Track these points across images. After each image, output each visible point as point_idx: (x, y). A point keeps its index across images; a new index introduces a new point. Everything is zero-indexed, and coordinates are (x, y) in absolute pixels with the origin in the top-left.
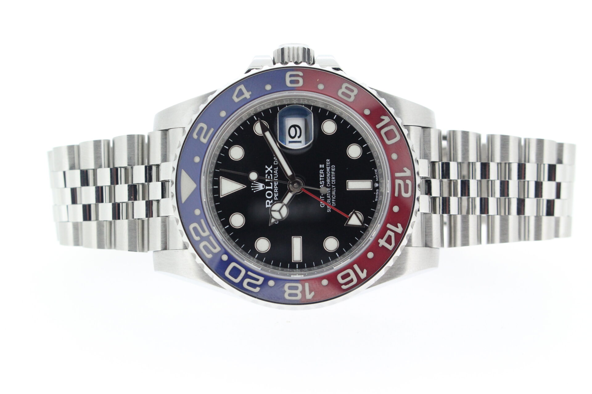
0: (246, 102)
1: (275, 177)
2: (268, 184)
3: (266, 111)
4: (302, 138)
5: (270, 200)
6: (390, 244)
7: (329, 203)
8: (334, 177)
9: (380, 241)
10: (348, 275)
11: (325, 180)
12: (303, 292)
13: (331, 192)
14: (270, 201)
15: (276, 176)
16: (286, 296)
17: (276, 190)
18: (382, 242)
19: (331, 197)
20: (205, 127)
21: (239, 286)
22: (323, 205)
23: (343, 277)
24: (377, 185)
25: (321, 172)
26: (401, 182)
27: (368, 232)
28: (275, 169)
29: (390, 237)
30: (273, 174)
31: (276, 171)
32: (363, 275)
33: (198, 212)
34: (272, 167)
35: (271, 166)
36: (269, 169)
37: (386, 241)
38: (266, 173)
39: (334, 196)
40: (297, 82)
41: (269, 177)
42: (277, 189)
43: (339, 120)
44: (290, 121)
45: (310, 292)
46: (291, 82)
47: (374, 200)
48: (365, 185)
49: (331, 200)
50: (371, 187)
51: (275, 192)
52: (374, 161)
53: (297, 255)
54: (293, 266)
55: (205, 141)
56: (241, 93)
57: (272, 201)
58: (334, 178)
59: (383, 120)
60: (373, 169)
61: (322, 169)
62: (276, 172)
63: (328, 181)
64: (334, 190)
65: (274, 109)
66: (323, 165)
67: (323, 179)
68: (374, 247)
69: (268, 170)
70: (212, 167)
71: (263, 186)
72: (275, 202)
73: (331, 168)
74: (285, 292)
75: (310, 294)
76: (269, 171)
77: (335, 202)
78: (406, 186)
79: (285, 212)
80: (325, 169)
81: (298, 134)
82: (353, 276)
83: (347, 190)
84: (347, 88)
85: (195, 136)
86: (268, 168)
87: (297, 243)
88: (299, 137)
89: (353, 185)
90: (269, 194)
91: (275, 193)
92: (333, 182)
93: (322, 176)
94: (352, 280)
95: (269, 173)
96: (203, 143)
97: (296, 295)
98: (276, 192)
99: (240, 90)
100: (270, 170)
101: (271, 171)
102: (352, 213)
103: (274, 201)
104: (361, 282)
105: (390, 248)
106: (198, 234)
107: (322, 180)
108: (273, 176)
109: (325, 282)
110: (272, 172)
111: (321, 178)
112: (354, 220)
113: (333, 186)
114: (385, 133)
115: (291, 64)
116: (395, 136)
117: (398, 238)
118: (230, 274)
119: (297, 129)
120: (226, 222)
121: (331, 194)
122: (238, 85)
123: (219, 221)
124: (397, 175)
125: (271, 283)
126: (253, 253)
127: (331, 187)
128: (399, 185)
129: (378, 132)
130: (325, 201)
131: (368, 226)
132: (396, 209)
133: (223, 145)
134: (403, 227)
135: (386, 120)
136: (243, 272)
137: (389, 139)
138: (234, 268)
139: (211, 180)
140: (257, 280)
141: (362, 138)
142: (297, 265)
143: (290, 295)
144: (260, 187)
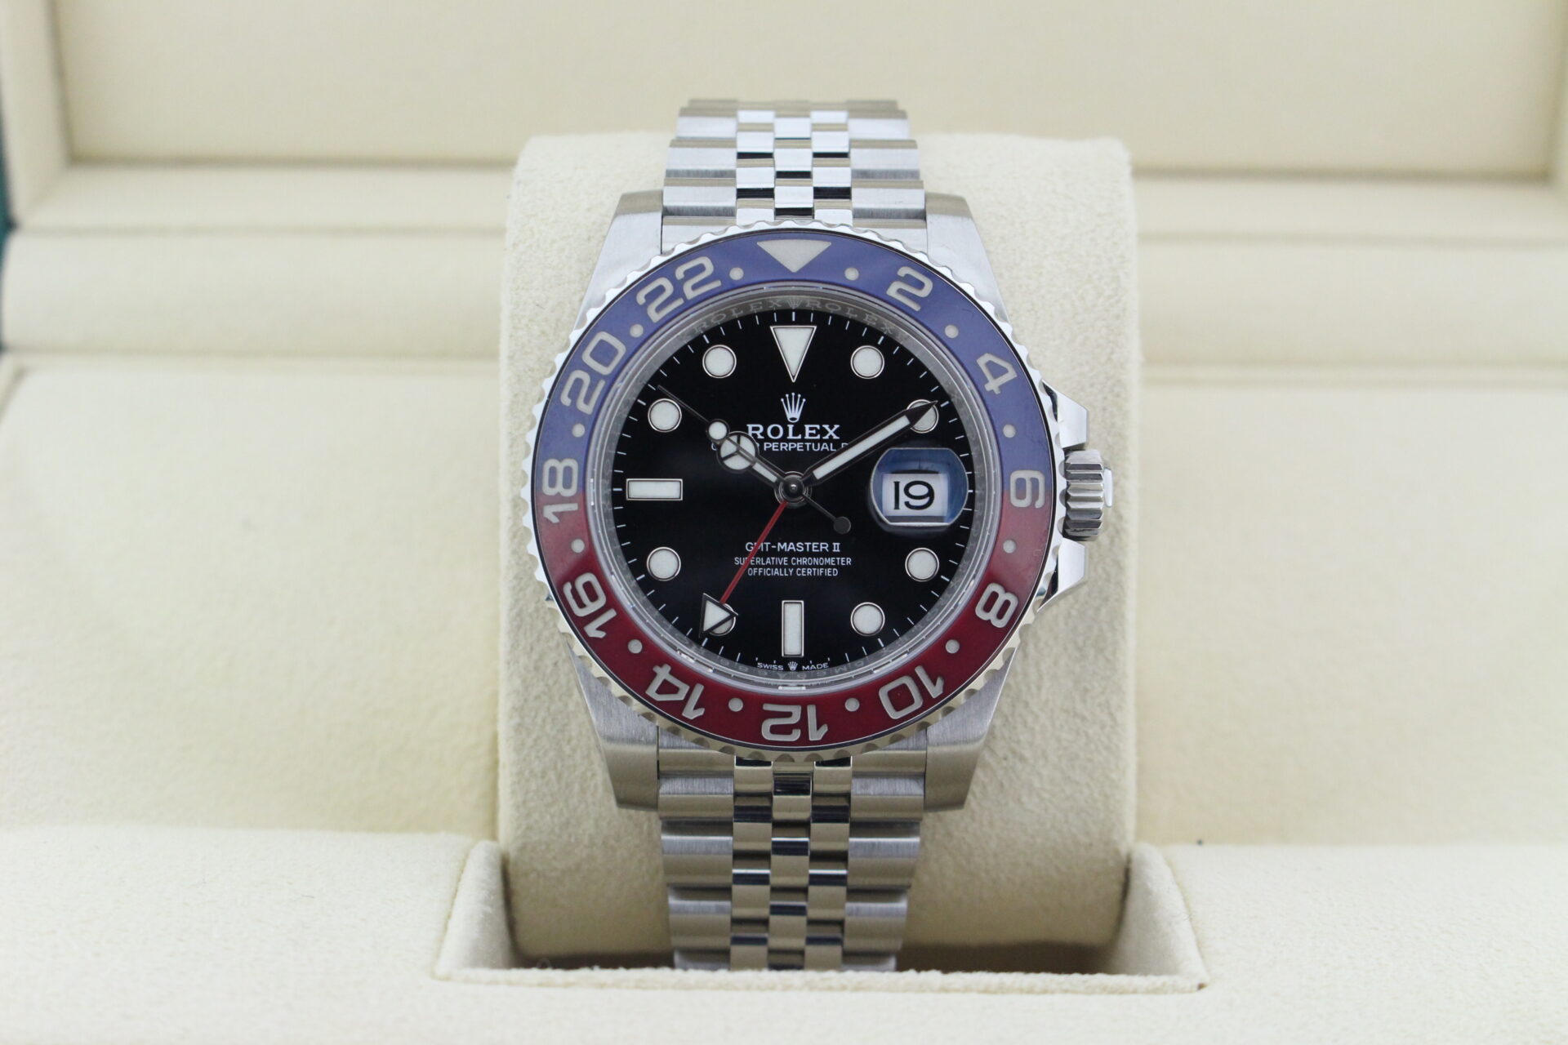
0: (978, 383)
1: (814, 444)
2: (799, 429)
3: (959, 428)
4: (904, 510)
5: (764, 433)
6: (659, 692)
7: (755, 562)
8: (812, 573)
9: (667, 669)
10: (593, 597)
11: (806, 554)
12: (559, 499)
13: (779, 566)
14: (761, 434)
15: (816, 447)
16: (551, 463)
17: (785, 448)
18: (663, 673)
19: (768, 566)
20: (924, 293)
21: (573, 361)
22: (750, 549)
23: (588, 587)
24: (793, 666)
25: (824, 546)
26: (795, 719)
27: (687, 643)
28: (831, 445)
29: (675, 690)
30: (821, 441)
31: (827, 448)
32: (592, 630)
33: (737, 274)
34: (836, 440)
35: (837, 435)
36: (831, 432)
37: (665, 682)
38: (824, 426)
39: (769, 572)
40: (1020, 496)
41: (814, 432)
42: (788, 448)
43: (936, 587)
44: (940, 484)
45: (559, 515)
46: (1021, 483)
47: (759, 661)
48: (793, 640)
49: (761, 566)
50: (787, 653)
51: (782, 444)
52: (846, 662)
53: (642, 489)
54: (618, 481)
55: (892, 291)
56: (997, 371)
57: (760, 437)
58: (809, 573)
59: (934, 683)
60: (829, 659)
61: (831, 547)
62: (825, 447)
63: (804, 561)
64: (783, 572)
65: (964, 446)
66: (838, 551)
67: (808, 550)
68: (654, 656)
69: (828, 430)
70: (836, 308)
71: (793, 419)
72: (758, 445)
73: (832, 567)
74: (560, 460)
75: (555, 514)
76: (827, 432)
77: (757, 574)
78: (787, 729)
79: (737, 464)
80: (830, 554)
81: (913, 502)
82: (592, 607)
83: (783, 602)
84: (1007, 604)
85: (904, 271)
86: (834, 429)
87: (668, 489)
88: (907, 504)
89: (793, 616)
90: (775, 432)
91: (779, 445)
92: (800, 572)
93: (814, 547)
94: (581, 605)
95: (823, 432)
96: (888, 286)
97: (552, 484)
98: (782, 447)
99: (1005, 371)
100: (828, 435)
101: (827, 437)
102: (732, 610)
103: (761, 442)
104: (579, 624)
105: (652, 691)
106: (690, 274)
107: (805, 546)
108: (816, 441)
109: (578, 546)
110: (824, 438)
111: (811, 546)
112: (714, 615)
113: (791, 571)
114: (904, 687)
115: (1061, 484)
116: (898, 708)
117: (673, 710)
118: (602, 342)
119: (924, 501)
120: (716, 336)
121: (774, 566)
122: (1015, 368)
123: (719, 322)
124: (812, 711)
125: (579, 431)
126: (649, 395)
127: (790, 566)
128: (788, 715)
129: (908, 670)
130: (759, 554)
131: (704, 644)
132: (736, 706)
133: (885, 333)
134: (697, 721)
135: (935, 690)
136: (606, 371)
137: (891, 694)
138: (615, 352)
139: (808, 305)
140: (587, 400)
141: (896, 638)
142: (620, 490)
143: (553, 471)
144: (793, 413)
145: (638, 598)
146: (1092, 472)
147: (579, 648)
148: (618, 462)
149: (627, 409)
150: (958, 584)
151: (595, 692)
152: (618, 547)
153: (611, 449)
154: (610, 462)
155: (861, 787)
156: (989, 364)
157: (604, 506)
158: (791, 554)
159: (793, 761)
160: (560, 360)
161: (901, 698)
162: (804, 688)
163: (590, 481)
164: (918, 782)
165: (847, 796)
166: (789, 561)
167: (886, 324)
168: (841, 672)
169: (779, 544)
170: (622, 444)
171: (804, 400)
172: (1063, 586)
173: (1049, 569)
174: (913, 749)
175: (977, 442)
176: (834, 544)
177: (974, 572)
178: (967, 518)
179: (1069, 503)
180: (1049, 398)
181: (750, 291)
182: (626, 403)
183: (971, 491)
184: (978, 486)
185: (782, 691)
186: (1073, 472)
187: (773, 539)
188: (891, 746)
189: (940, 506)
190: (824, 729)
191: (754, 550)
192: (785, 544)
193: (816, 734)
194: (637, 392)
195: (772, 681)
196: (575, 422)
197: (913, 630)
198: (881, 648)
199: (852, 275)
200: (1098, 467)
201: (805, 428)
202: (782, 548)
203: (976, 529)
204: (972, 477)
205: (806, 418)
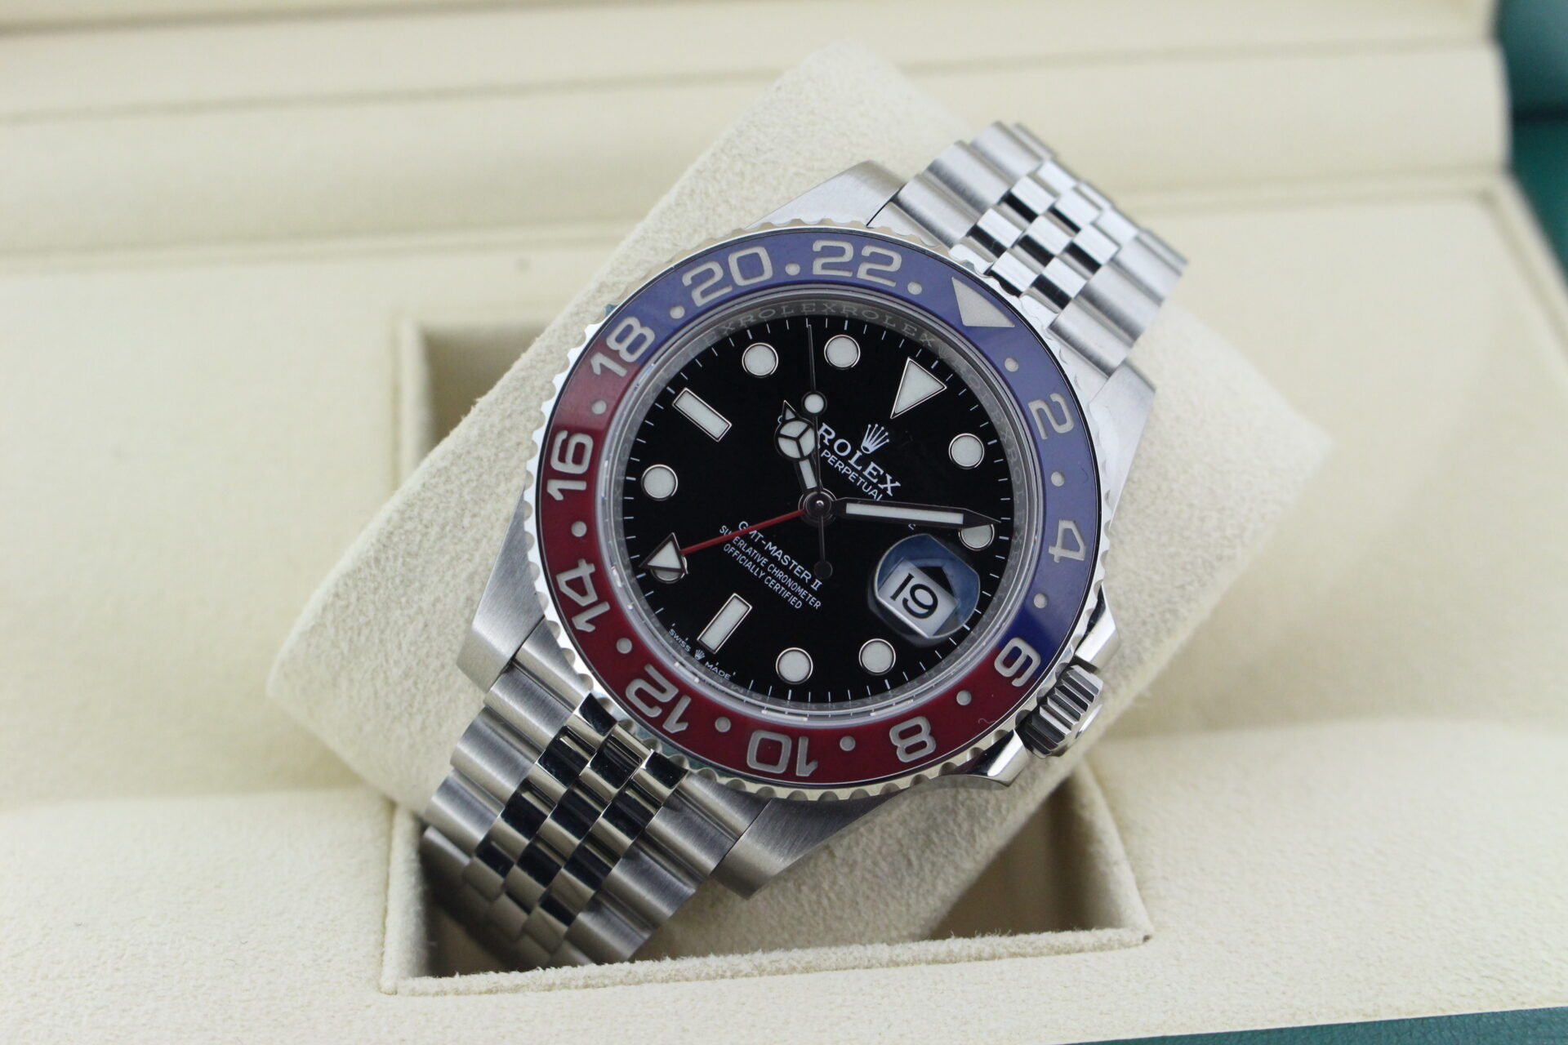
0: (1046, 540)
1: (866, 483)
3: (1000, 568)
4: (897, 607)
5: (832, 442)
6: (570, 583)
7: (737, 542)
8: (779, 590)
9: (592, 569)
10: (577, 460)
11: (785, 569)
12: (614, 355)
13: (755, 562)
14: (829, 440)
15: (866, 488)
16: (632, 321)
17: (840, 467)
18: (585, 570)
19: (746, 554)
20: (1060, 429)
21: (719, 253)
22: (742, 528)
23: (580, 448)
24: (699, 655)
25: (807, 575)
26: (665, 698)
27: (626, 563)
28: (881, 495)
29: (583, 592)
30: (875, 486)
31: (875, 495)
32: (554, 487)
33: (915, 289)
35: (892, 492)
36: (889, 485)
37: (580, 579)
38: (887, 475)
39: (743, 560)
40: (1008, 664)
41: (875, 473)
43: (875, 685)
44: (946, 606)
45: (604, 369)
46: (1016, 652)
47: (674, 628)
48: (716, 634)
49: (740, 550)
50: (703, 640)
51: (839, 462)
52: (747, 686)
53: (691, 406)
54: (677, 383)
55: (1034, 406)
56: (1069, 543)
58: (776, 588)
59: (808, 763)
60: (734, 673)
61: (812, 581)
62: (874, 493)
63: (780, 574)
64: (754, 570)
65: (991, 586)
66: (816, 589)
67: (790, 568)
68: (589, 549)
69: (889, 481)
70: (976, 385)
71: (866, 449)
72: (819, 447)
73: (799, 598)
74: (643, 325)
75: (602, 365)
76: (886, 483)
77: (731, 553)
78: (651, 702)
79: (788, 448)
80: (806, 586)
81: (911, 604)
82: (569, 467)
83: (735, 594)
84: (922, 745)
85: (1057, 397)
86: (894, 485)
87: (714, 424)
88: (905, 601)
89: (734, 612)
90: (842, 447)
91: (836, 461)
92: (769, 581)
93: (797, 569)
94: (562, 459)
95: (883, 480)
96: (1034, 400)
97: (620, 339)
98: (837, 465)
99: (1077, 549)
100: (885, 486)
101: (882, 486)
102: (686, 566)
103: (824, 446)
104: (546, 473)
105: (563, 578)
106: (874, 258)
107: (790, 563)
108: (870, 483)
109: (600, 408)
110: (879, 485)
111: (795, 567)
112: (667, 558)
113: (762, 574)
114: (779, 746)
115: (1049, 682)
116: (759, 759)
117: (569, 609)
118: (756, 256)
119: (923, 611)
120: (856, 328)
121: (750, 559)
122: (1087, 553)
123: (868, 318)
124: (685, 703)
125: (678, 313)
126: (760, 332)
127: (764, 569)
129: (794, 733)
130: (746, 537)
131: (639, 576)
132: (625, 647)
133: (1001, 438)
134: (581, 634)
135: (803, 770)
136: (740, 281)
137: (763, 743)
138: (761, 272)
139: (954, 364)
140: (704, 294)
141: (806, 700)
142: (673, 392)
143: (629, 329)
144: (870, 444)
145: (615, 493)
146: (1082, 699)
147: (531, 495)
148: (691, 367)
149: (732, 330)
150: (895, 697)
151: (514, 545)
152: (633, 438)
153: (693, 351)
154: (682, 363)
156: (1068, 532)
157: (648, 394)
158: (773, 560)
161: (769, 753)
162: (695, 679)
163: (653, 363)
166: (767, 565)
167: (1007, 431)
168: (737, 691)
169: (770, 544)
170: (706, 355)
171: (888, 441)
176: (817, 581)
178: (947, 648)
179: (1041, 709)
180: (1095, 604)
181: (915, 312)
182: (735, 323)
183: (968, 628)
184: (977, 627)
185: (676, 668)
186: (1066, 682)
187: (769, 534)
189: (928, 626)
190: (683, 727)
191: (745, 532)
192: (775, 548)
193: (673, 725)
194: (753, 321)
195: (671, 652)
196: (680, 304)
197: (825, 705)
198: (787, 697)
199: (1012, 365)
200: (1091, 698)
201: (869, 464)
202: (770, 549)
203: (947, 662)
204: (978, 617)
205: (876, 456)
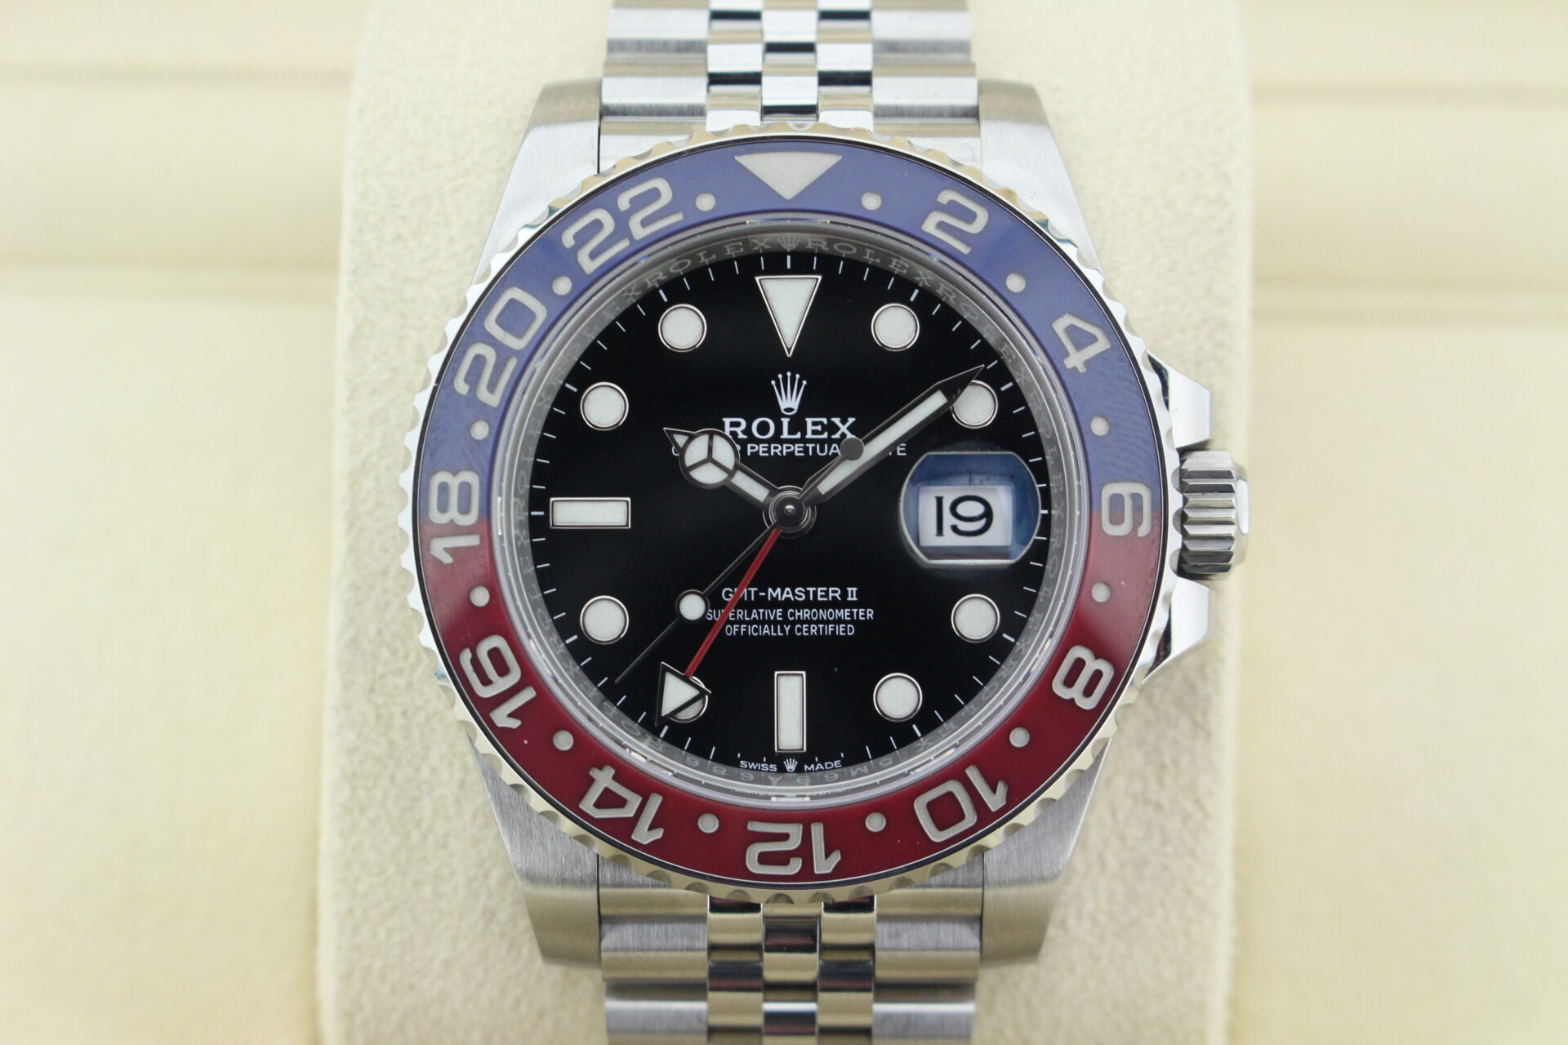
0: (1053, 354)
1: (818, 446)
3: (1028, 421)
4: (950, 539)
5: (748, 431)
6: (599, 805)
7: (735, 616)
8: (818, 631)
9: (609, 772)
10: (503, 670)
11: (808, 604)
12: (454, 530)
13: (769, 622)
14: (744, 432)
15: (822, 450)
16: (441, 477)
17: (777, 451)
18: (604, 779)
19: (754, 621)
20: (976, 228)
21: (471, 330)
22: (728, 597)
23: (495, 654)
24: (791, 766)
25: (834, 592)
26: (794, 843)
27: (639, 733)
29: (621, 803)
30: (830, 441)
31: (837, 451)
32: (502, 717)
33: (706, 203)
34: (850, 438)
35: (852, 433)
36: (843, 429)
37: (606, 792)
38: (833, 419)
39: (756, 630)
40: (1117, 519)
41: (819, 428)
42: (782, 452)
43: (996, 650)
44: (1002, 500)
45: (453, 552)
46: (1117, 500)
47: (741, 759)
48: (791, 730)
49: (744, 622)
50: (782, 747)
51: (772, 446)
52: (866, 759)
53: (571, 513)
54: (538, 501)
55: (930, 226)
56: (1081, 340)
57: (741, 436)
58: (813, 631)
59: (994, 790)
60: (843, 755)
61: (844, 594)
62: (835, 449)
63: (805, 614)
64: (776, 631)
65: (1035, 447)
66: (855, 599)
67: (811, 598)
68: (589, 753)
69: (840, 425)
70: (849, 250)
71: (789, 410)
72: (739, 447)
73: (846, 622)
74: (454, 473)
75: (446, 550)
76: (838, 429)
77: (738, 633)
78: (782, 858)
79: (708, 476)
80: (842, 604)
81: (963, 526)
82: (501, 685)
83: (776, 673)
84: (1098, 675)
85: (946, 197)
86: (848, 424)
87: (610, 513)
88: (955, 529)
89: (790, 693)
90: (763, 428)
91: (769, 448)
92: (800, 630)
93: (819, 594)
94: (486, 681)
95: (833, 428)
96: (924, 218)
97: (443, 507)
98: (772, 451)
99: (1093, 339)
100: (840, 432)
101: (837, 436)
102: (703, 686)
103: (743, 443)
104: (482, 709)
105: (588, 805)
106: (638, 203)
107: (807, 593)
108: (822, 442)
109: (481, 597)
110: (833, 437)
111: (815, 593)
112: (677, 693)
113: (787, 630)
114: (950, 795)
115: (1175, 501)
116: (941, 826)
117: (619, 832)
118: (512, 302)
119: (981, 523)
120: (677, 292)
121: (762, 622)
122: (1107, 334)
123: (681, 271)
124: (817, 831)
125: (481, 431)
126: (582, 377)
127: (785, 621)
128: (784, 837)
129: (955, 771)
130: (742, 604)
131: (662, 735)
132: (709, 824)
133: (921, 285)
134: (653, 847)
135: (995, 801)
136: (518, 344)
137: (931, 807)
138: (532, 316)
139: (809, 246)
140: (492, 387)
141: (939, 724)
142: (542, 513)
143: (444, 488)
144: (789, 402)
145: (567, 670)
146: (1220, 484)
147: (484, 744)
148: (538, 473)
149: (551, 398)
150: (1028, 646)
151: (507, 804)
152: (539, 596)
153: (526, 455)
154: (527, 475)
155: (890, 936)
156: (1071, 331)
157: (518, 538)
158: (788, 604)
159: (790, 901)
160: (453, 327)
161: (946, 811)
162: (807, 799)
163: (498, 502)
164: (972, 929)
165: (870, 948)
166: (784, 615)
167: (921, 273)
168: (860, 775)
169: (770, 590)
170: (543, 447)
171: (805, 382)
172: (1178, 647)
173: (1158, 625)
174: (963, 886)
175: (1053, 442)
176: (849, 589)
177: (1051, 629)
178: (1041, 551)
179: (1186, 527)
180: (1156, 377)
181: (727, 227)
182: (548, 389)
183: (1046, 512)
184: (1054, 504)
185: (775, 803)
186: (1191, 482)
187: (762, 582)
188: (933, 880)
189: (1000, 534)
190: (836, 857)
191: (733, 601)
192: (779, 590)
193: (824, 865)
194: (565, 372)
195: (759, 789)
196: (476, 419)
197: (962, 713)
198: (916, 738)
199: (871, 202)
200: (1227, 475)
201: (806, 422)
202: (774, 595)
203: (1054, 565)
204: (1046, 493)
205: (806, 409)
